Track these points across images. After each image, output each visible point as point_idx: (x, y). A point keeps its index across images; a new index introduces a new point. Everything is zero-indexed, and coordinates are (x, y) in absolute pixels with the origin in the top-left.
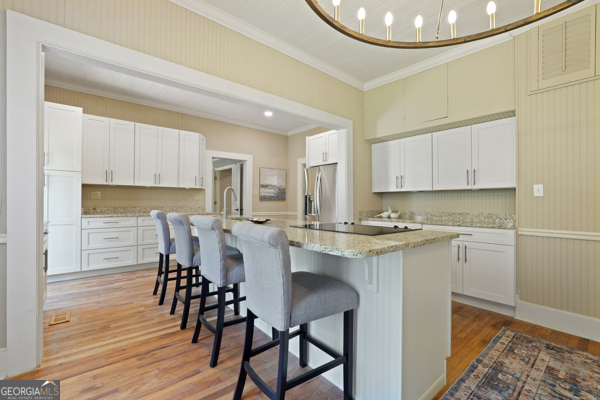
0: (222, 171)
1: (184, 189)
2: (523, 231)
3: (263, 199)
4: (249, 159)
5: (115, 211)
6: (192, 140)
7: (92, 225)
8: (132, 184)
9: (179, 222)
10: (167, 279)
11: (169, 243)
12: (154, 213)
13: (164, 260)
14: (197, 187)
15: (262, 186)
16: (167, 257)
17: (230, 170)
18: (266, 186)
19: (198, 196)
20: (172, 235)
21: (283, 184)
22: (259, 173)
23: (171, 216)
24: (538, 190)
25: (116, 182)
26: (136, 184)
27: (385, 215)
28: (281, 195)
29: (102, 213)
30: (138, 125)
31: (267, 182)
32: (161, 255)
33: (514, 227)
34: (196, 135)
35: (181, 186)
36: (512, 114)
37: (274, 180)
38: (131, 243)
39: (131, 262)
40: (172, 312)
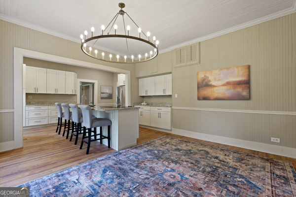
0: (85, 86)
1: (68, 94)
2: (173, 108)
3: (102, 98)
4: (96, 82)
5: (38, 103)
6: (71, 75)
7: (30, 109)
8: (46, 93)
9: (65, 106)
10: (61, 126)
11: (62, 114)
12: (56, 104)
13: (60, 119)
14: (73, 94)
15: (102, 93)
16: (61, 118)
17: (89, 86)
18: (104, 93)
19: (74, 97)
20: (63, 112)
21: (111, 92)
22: (100, 87)
23: (62, 104)
24: (176, 96)
25: (39, 92)
26: (48, 93)
27: (143, 104)
28: (110, 97)
29: (33, 104)
30: (48, 69)
31: (104, 91)
32: (59, 118)
33: (171, 107)
34: (73, 73)
35: (67, 93)
36: (171, 73)
37: (107, 91)
38: (46, 116)
39: (46, 123)
40: (63, 135)
